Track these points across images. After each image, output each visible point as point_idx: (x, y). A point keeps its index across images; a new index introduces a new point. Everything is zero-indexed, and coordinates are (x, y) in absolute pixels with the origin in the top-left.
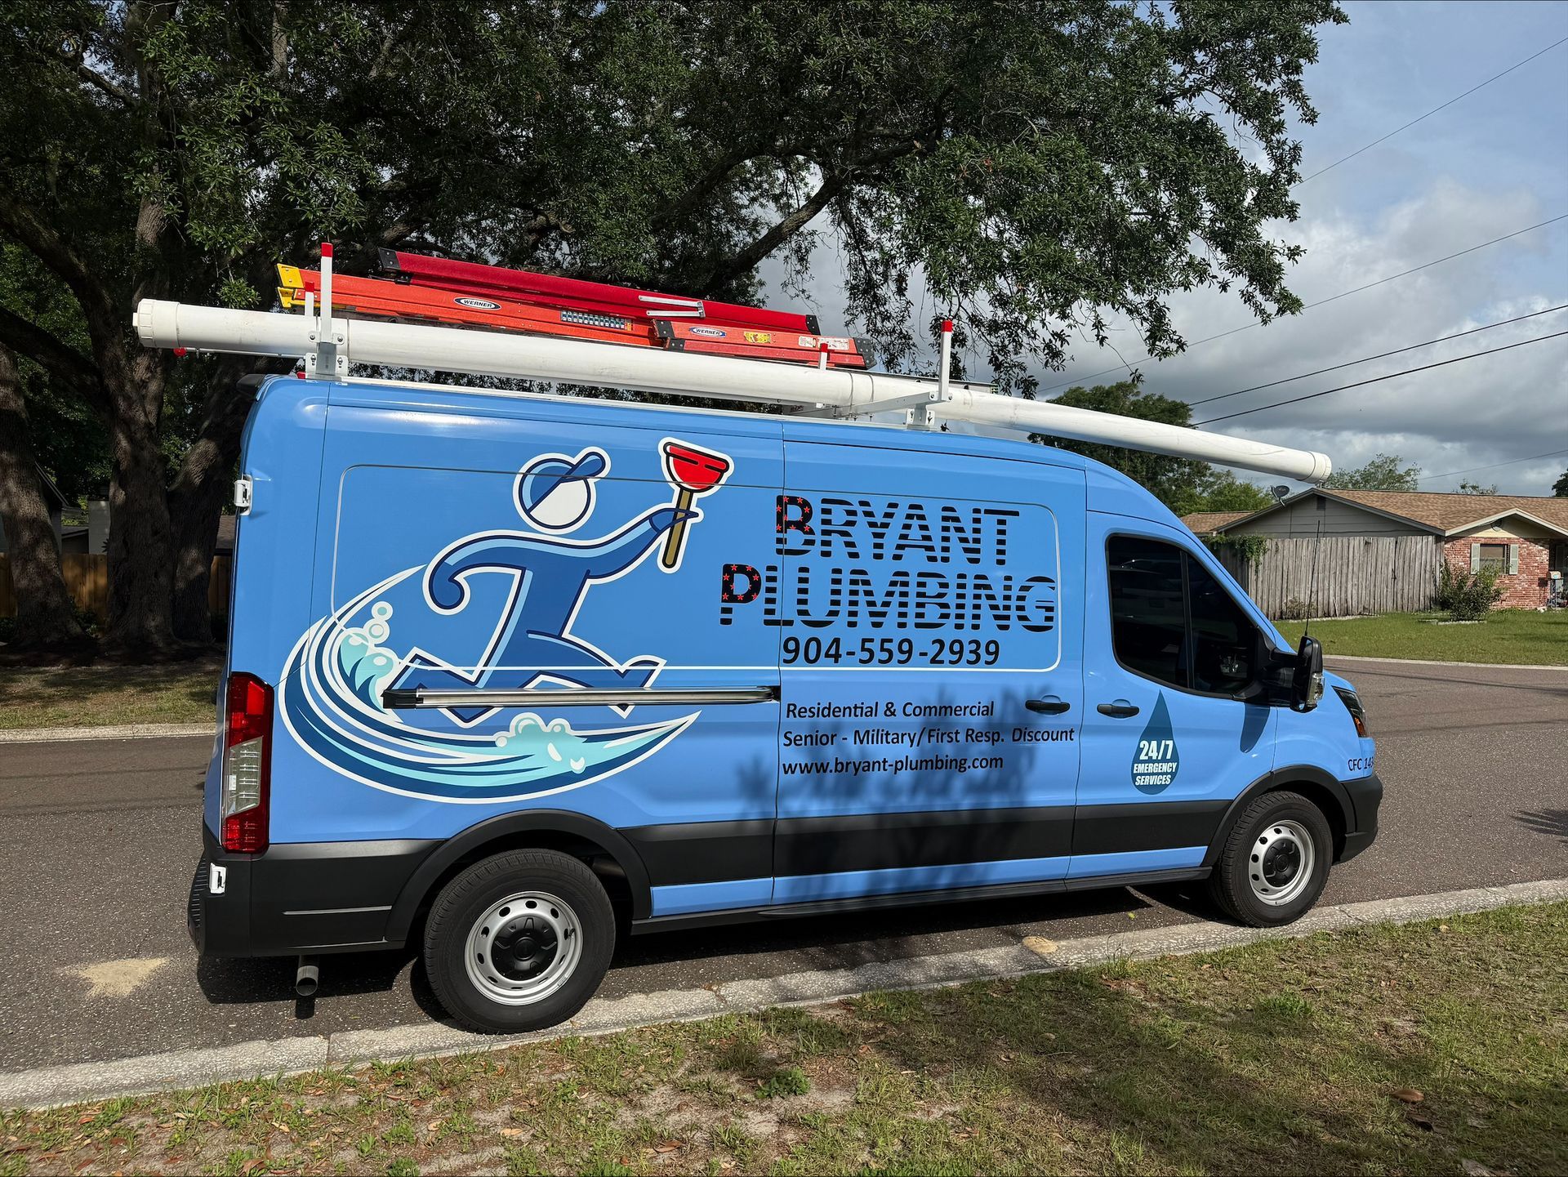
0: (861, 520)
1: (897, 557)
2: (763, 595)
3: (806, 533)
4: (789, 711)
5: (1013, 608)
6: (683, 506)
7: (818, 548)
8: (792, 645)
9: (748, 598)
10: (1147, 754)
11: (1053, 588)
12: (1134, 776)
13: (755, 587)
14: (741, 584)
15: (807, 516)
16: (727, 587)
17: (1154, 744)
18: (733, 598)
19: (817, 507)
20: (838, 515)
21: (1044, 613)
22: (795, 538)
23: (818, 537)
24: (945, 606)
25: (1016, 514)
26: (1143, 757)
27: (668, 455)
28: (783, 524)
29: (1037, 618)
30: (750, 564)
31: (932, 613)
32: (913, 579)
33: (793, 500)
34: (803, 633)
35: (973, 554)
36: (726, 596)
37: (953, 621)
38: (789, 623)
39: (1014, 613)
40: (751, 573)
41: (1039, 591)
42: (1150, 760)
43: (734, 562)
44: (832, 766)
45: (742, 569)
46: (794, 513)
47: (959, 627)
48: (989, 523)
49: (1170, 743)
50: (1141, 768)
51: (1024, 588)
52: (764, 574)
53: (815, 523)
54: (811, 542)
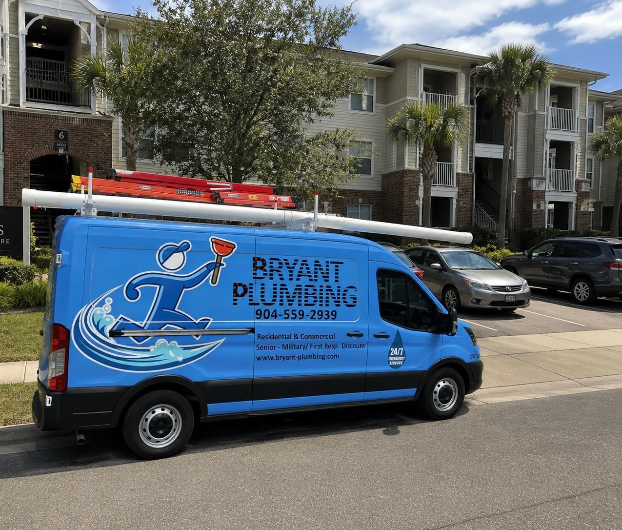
0: (284, 266)
1: (298, 280)
2: (248, 294)
3: (264, 271)
4: (258, 337)
5: (341, 298)
6: (219, 261)
7: (268, 277)
8: (259, 312)
9: (243, 295)
10: (393, 353)
11: (356, 291)
12: (389, 362)
13: (245, 291)
14: (240, 290)
15: (264, 264)
16: (235, 291)
17: (396, 349)
18: (237, 295)
19: (268, 261)
20: (276, 265)
21: (353, 300)
22: (260, 273)
23: (268, 272)
24: (315, 297)
25: (342, 263)
26: (392, 354)
27: (213, 242)
28: (255, 268)
29: (350, 302)
30: (243, 283)
31: (311, 300)
32: (303, 288)
33: (259, 259)
34: (263, 308)
35: (326, 278)
36: (235, 295)
37: (318, 303)
38: (258, 304)
39: (341, 300)
40: (244, 286)
41: (351, 292)
42: (395, 356)
43: (238, 282)
44: (275, 358)
45: (240, 285)
46: (259, 264)
47: (321, 305)
48: (332, 267)
49: (402, 349)
50: (391, 359)
51: (345, 291)
52: (248, 286)
53: (267, 268)
54: (266, 274)
